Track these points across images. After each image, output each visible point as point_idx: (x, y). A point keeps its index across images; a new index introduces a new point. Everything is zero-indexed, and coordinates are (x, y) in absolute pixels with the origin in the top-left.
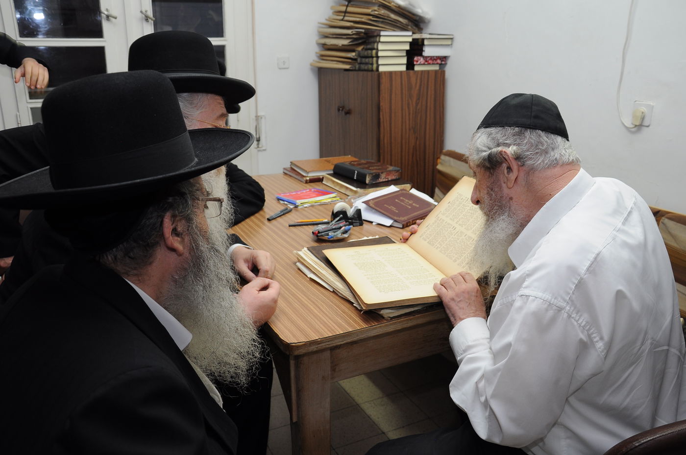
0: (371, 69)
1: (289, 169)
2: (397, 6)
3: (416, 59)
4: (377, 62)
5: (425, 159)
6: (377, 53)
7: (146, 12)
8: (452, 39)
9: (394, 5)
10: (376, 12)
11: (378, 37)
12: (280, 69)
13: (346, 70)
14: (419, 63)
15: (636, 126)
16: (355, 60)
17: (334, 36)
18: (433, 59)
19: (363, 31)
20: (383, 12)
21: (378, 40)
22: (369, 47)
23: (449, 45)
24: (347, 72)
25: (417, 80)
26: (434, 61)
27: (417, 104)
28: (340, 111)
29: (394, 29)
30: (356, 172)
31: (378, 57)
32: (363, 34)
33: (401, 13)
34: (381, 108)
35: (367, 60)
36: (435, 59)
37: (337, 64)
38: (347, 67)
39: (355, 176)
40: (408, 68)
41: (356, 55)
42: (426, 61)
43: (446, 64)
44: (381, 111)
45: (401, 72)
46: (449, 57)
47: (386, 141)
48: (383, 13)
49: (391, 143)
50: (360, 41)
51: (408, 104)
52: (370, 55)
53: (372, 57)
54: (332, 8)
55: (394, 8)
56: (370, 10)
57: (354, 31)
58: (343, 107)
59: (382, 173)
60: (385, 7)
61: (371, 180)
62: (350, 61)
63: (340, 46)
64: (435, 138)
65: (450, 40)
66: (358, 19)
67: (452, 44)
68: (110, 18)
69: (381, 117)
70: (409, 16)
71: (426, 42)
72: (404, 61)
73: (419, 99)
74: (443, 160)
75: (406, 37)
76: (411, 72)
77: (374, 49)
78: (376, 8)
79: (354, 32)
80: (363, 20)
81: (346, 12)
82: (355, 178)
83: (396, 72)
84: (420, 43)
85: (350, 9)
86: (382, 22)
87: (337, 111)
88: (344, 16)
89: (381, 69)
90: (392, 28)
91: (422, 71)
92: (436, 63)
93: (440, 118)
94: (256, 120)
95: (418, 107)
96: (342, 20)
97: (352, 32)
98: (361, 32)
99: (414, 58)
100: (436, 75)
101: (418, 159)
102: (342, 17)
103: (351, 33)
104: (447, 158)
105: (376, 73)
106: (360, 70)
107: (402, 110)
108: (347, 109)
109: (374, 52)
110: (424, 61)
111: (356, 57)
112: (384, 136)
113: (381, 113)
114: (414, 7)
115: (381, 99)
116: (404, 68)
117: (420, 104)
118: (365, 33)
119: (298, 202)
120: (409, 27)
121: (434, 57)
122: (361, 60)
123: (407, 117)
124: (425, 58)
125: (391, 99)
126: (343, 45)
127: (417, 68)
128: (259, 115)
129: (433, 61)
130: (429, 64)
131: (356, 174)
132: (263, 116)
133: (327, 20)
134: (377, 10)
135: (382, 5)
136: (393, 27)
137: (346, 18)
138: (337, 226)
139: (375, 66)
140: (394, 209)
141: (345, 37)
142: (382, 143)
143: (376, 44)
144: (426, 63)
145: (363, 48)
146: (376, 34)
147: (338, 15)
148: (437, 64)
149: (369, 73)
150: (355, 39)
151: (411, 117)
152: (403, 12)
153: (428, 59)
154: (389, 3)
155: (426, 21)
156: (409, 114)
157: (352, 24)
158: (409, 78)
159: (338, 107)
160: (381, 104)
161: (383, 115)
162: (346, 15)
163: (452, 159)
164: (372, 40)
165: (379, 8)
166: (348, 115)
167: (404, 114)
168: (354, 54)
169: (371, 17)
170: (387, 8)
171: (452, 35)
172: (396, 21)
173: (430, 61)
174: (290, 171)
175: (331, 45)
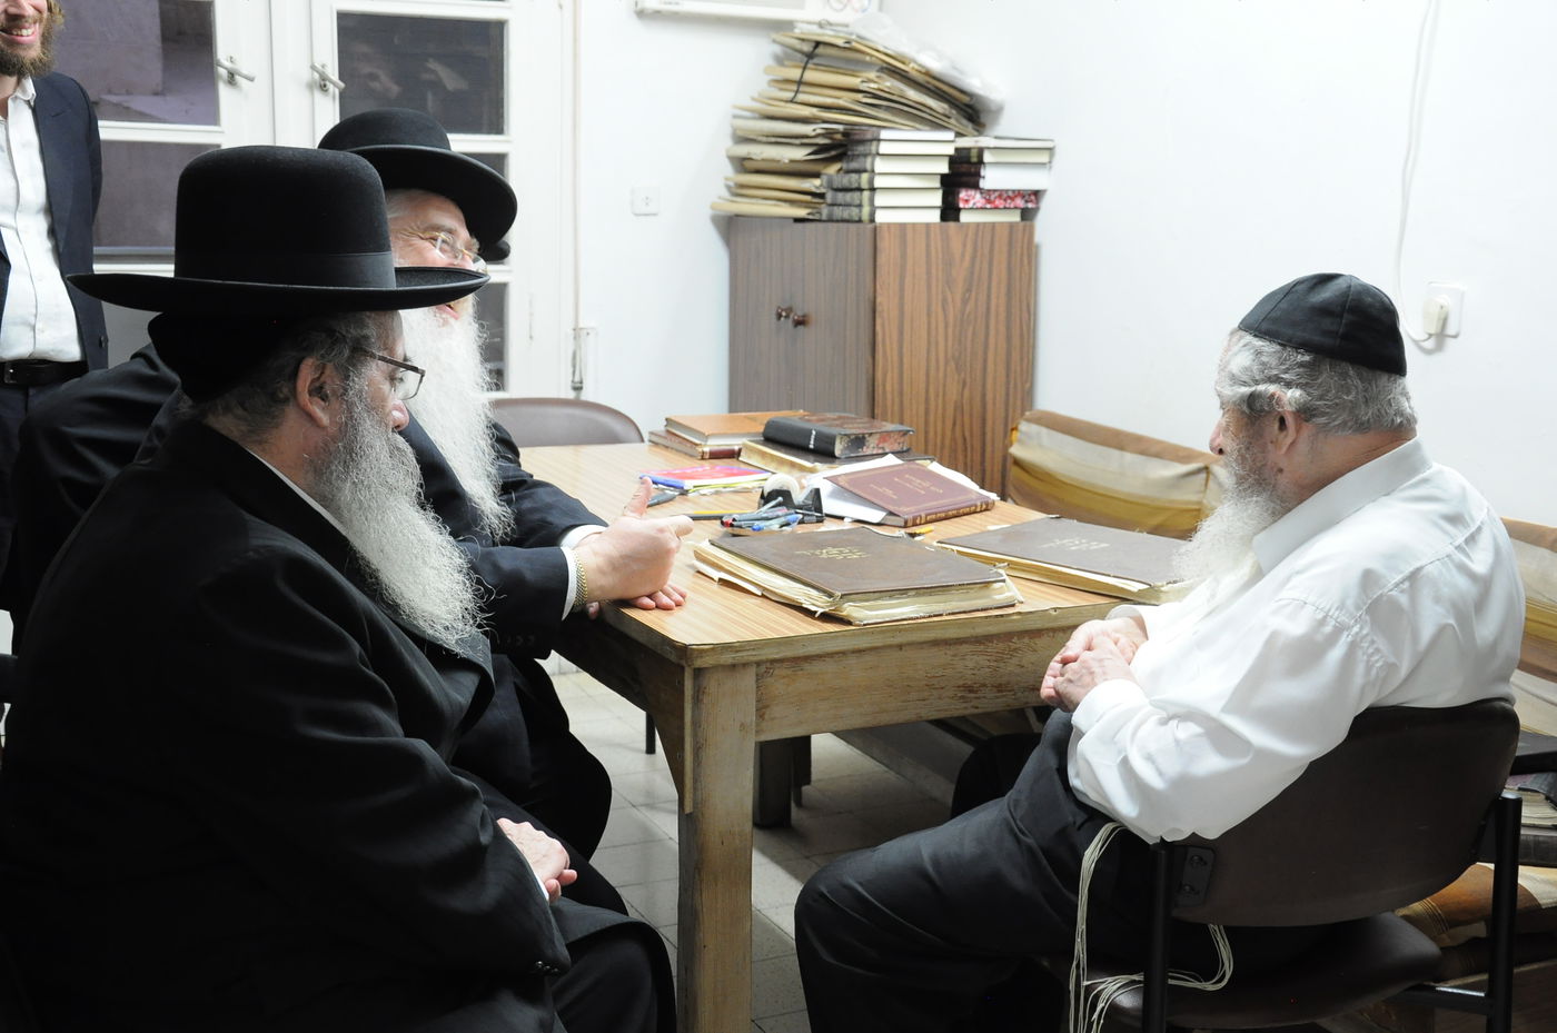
0: (857, 219)
1: (664, 434)
2: (923, 71)
3: (963, 194)
4: (872, 201)
5: (984, 434)
6: (871, 181)
7: (323, 66)
8: (1050, 149)
9: (916, 67)
10: (872, 85)
11: (875, 143)
12: (636, 215)
13: (798, 220)
14: (970, 205)
15: (1430, 335)
16: (822, 196)
17: (773, 140)
18: (1005, 195)
19: (841, 127)
20: (888, 84)
21: (873, 149)
22: (854, 165)
23: (1044, 164)
24: (800, 225)
25: (965, 245)
26: (1009, 201)
27: (965, 302)
28: (782, 319)
29: (917, 126)
30: (814, 433)
31: (873, 189)
32: (839, 136)
33: (933, 88)
34: (879, 308)
35: (848, 197)
36: (1009, 197)
37: (775, 205)
38: (802, 212)
39: (812, 442)
40: (944, 217)
41: (821, 185)
42: (989, 201)
43: (1036, 210)
44: (877, 315)
45: (928, 225)
46: (1044, 191)
47: (888, 388)
48: (888, 87)
49: (901, 393)
50: (833, 153)
51: (944, 301)
52: (855, 185)
53: (860, 190)
54: (767, 70)
55: (914, 74)
56: (859, 80)
57: (819, 128)
58: (789, 310)
59: (871, 434)
60: (894, 72)
61: (845, 448)
62: (808, 198)
63: (785, 163)
64: (1008, 383)
65: (1048, 152)
66: (829, 101)
67: (1050, 162)
68: (237, 77)
69: (878, 328)
70: (950, 95)
71: (987, 157)
72: (936, 199)
73: (969, 290)
74: (1026, 434)
75: (943, 143)
76: (952, 224)
77: (865, 171)
78: (872, 75)
79: (819, 131)
80: (841, 103)
81: (800, 83)
82: (811, 446)
83: (914, 225)
84: (974, 160)
85: (811, 75)
86: (888, 108)
87: (774, 316)
88: (797, 92)
89: (881, 217)
90: (912, 124)
91: (978, 224)
92: (1012, 206)
93: (1022, 335)
94: (575, 338)
95: (968, 309)
96: (792, 101)
97: (814, 130)
98: (837, 132)
99: (958, 193)
100: (1011, 233)
101: (967, 434)
102: (790, 95)
103: (813, 134)
104: (1033, 428)
105: (871, 226)
106: (830, 220)
107: (929, 315)
108: (800, 313)
109: (865, 177)
110: (983, 201)
111: (822, 190)
112: (885, 375)
113: (878, 321)
114: (961, 72)
115: (878, 287)
116: (935, 216)
117: (972, 303)
118: (846, 134)
119: (688, 484)
120: (952, 121)
121: (1007, 191)
122: (834, 198)
123: (941, 331)
124: (988, 194)
125: (902, 289)
126: (792, 161)
127: (965, 217)
128: (581, 325)
129: (1005, 200)
130: (996, 208)
131: (813, 437)
132: (592, 328)
133: (753, 99)
134: (876, 80)
135: (886, 68)
136: (915, 121)
137: (801, 97)
138: (770, 515)
139: (866, 210)
140: (889, 492)
141: (798, 141)
142: (879, 390)
143: (869, 160)
144: (988, 206)
145: (840, 170)
146: (869, 136)
147: (781, 89)
148: (1016, 208)
149: (853, 227)
150: (822, 149)
151: (950, 330)
152: (936, 86)
153: (992, 197)
154: (903, 63)
155: (993, 108)
156: (946, 327)
157: (815, 111)
158: (946, 239)
159: (779, 307)
160: (879, 300)
161: (883, 326)
162: (802, 88)
163: (1044, 431)
164: (861, 149)
165: (878, 74)
166: (800, 328)
167: (933, 326)
168: (817, 182)
169: (859, 96)
170: (900, 74)
171: (1051, 140)
172: (920, 107)
173: (997, 202)
174: (665, 438)
175: (763, 160)
